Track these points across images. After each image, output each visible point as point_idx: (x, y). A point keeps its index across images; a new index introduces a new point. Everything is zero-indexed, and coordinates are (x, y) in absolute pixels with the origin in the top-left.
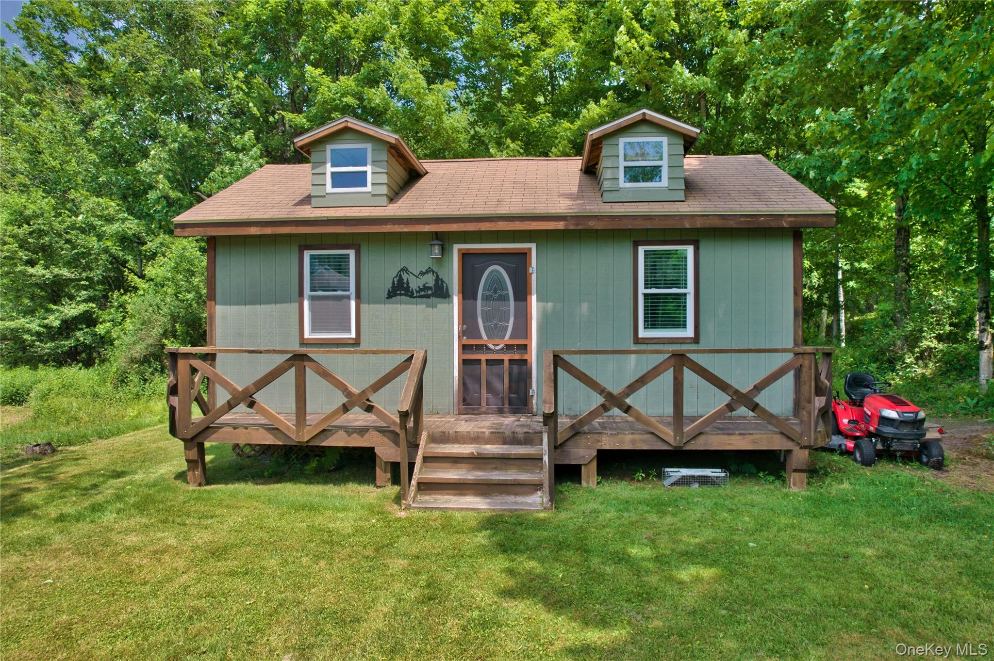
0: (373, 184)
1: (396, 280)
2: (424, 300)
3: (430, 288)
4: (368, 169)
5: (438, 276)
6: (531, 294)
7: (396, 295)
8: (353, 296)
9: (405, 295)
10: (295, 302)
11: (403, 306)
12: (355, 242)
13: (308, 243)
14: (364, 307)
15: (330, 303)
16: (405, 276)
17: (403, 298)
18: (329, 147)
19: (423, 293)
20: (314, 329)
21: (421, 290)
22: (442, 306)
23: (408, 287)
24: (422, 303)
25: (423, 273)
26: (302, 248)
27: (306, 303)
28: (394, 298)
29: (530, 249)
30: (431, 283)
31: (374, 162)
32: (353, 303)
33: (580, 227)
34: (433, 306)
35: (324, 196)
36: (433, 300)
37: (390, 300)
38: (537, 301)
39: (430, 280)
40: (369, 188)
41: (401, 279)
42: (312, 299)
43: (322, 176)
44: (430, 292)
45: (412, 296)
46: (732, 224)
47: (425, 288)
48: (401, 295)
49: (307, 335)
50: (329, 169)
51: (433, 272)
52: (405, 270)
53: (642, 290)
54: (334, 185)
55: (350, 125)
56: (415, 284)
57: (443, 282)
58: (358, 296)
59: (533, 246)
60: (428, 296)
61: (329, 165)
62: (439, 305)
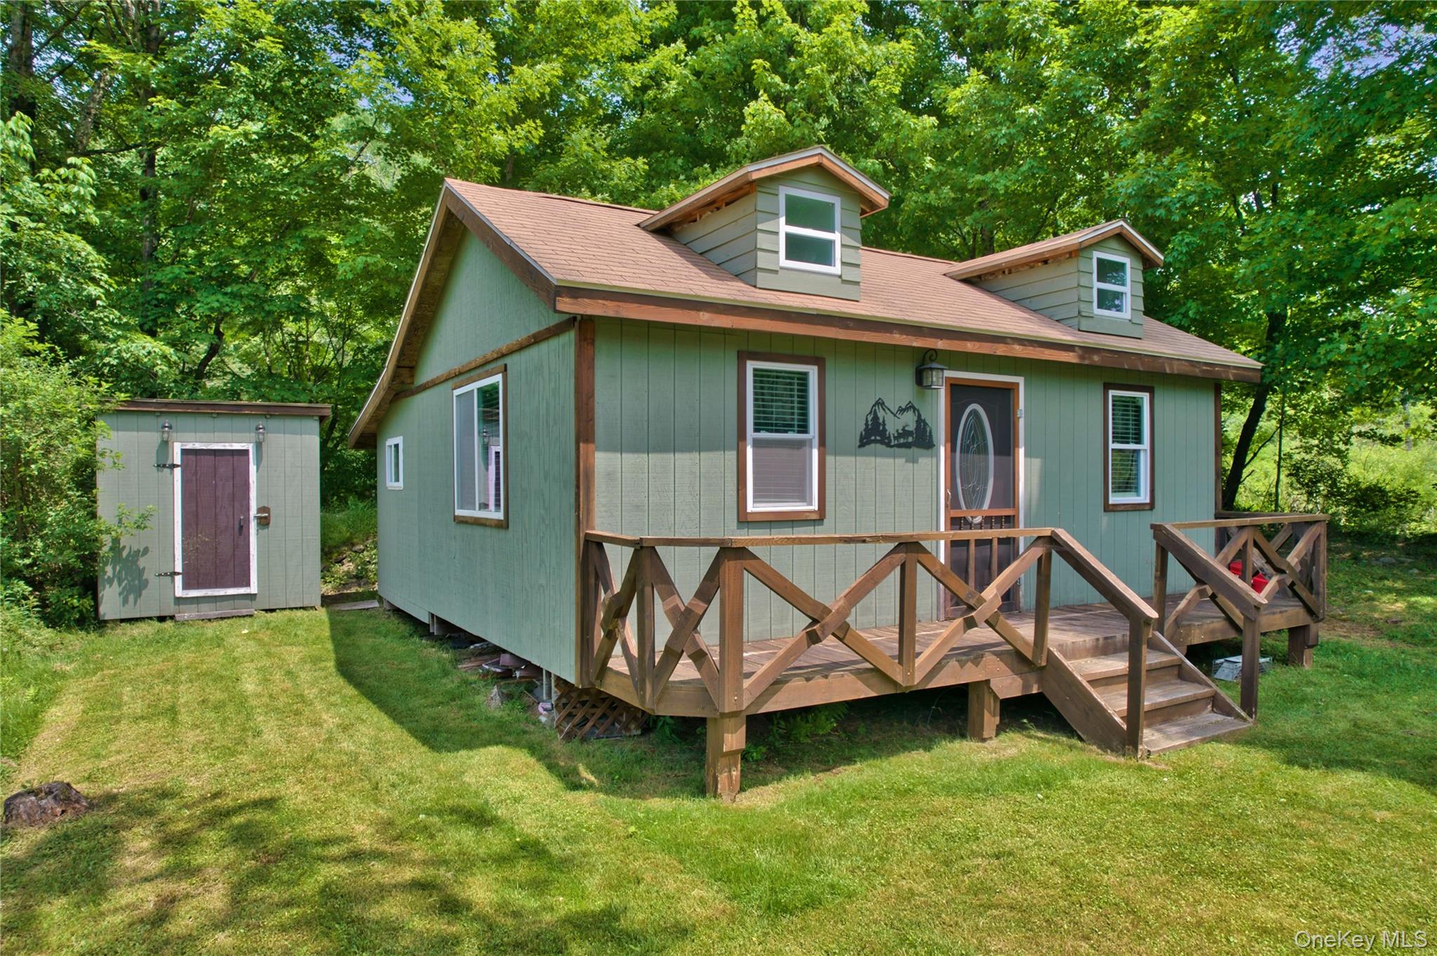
0: (843, 263)
1: (870, 418)
2: (903, 450)
3: (910, 433)
4: (836, 237)
5: (919, 416)
6: (1016, 445)
7: (869, 442)
8: (816, 442)
9: (882, 442)
10: (732, 449)
11: (878, 460)
12: (816, 352)
13: (751, 348)
14: (830, 459)
15: (785, 452)
16: (881, 414)
17: (879, 446)
18: (784, 191)
19: (902, 441)
20: (758, 497)
21: (900, 436)
22: (924, 462)
23: (885, 430)
24: (900, 456)
25: (902, 410)
26: (743, 357)
27: (750, 451)
28: (867, 447)
29: (1018, 384)
30: (912, 427)
31: (845, 229)
32: (815, 453)
33: (1087, 362)
34: (914, 461)
35: (776, 272)
36: (915, 450)
37: (863, 449)
38: (1026, 455)
39: (909, 420)
40: (836, 269)
41: (876, 418)
42: (757, 444)
43: (773, 237)
44: (910, 439)
45: (888, 445)
46: (1197, 372)
47: (905, 433)
48: (875, 441)
49: (751, 507)
50: (784, 228)
51: (915, 409)
52: (880, 403)
53: (1112, 446)
54: (789, 256)
55: (825, 162)
56: (893, 425)
57: (926, 424)
58: (822, 443)
59: (1020, 380)
60: (907, 445)
61: (783, 220)
62: (920, 460)
